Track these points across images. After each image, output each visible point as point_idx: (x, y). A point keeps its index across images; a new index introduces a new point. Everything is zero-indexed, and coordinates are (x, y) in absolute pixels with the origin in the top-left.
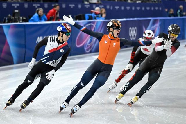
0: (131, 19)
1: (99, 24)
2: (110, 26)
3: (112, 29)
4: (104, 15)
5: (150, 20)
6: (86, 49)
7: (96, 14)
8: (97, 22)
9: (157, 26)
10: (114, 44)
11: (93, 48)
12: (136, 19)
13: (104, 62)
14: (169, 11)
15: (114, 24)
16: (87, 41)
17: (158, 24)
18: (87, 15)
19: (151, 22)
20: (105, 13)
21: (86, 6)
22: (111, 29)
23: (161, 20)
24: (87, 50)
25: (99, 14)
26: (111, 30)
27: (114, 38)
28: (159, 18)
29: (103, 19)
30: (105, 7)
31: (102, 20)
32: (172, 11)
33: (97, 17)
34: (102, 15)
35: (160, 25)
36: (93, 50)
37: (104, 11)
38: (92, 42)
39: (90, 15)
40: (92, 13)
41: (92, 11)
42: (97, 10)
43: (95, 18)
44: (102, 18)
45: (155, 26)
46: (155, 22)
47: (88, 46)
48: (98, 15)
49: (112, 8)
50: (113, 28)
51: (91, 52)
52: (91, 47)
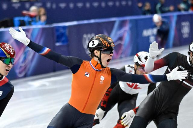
0: (86, 22)
1: (36, 33)
2: (94, 46)
3: (99, 53)
4: (43, 18)
5: (114, 22)
6: (17, 71)
7: (31, 17)
8: (34, 29)
9: (125, 31)
10: (102, 78)
11: (29, 70)
12: (92, 21)
13: (83, 110)
14: (144, 5)
15: (101, 42)
16: (19, 59)
17: (127, 28)
18: (17, 19)
19: (116, 25)
20: (44, 14)
21: (14, 5)
22: (96, 51)
23: (131, 21)
24: (20, 73)
25: (35, 17)
26: (96, 55)
27: (103, 67)
28: (128, 18)
29: (42, 24)
30: (44, 6)
31: (40, 26)
32: (148, 6)
33: (33, 21)
34: (40, 19)
35: (131, 29)
36: (30, 72)
37: (43, 11)
38: (27, 61)
39: (22, 18)
40: (24, 15)
41: (25, 12)
42: (33, 11)
43: (30, 23)
44: (39, 23)
45: (122, 31)
46: (122, 24)
47: (21, 67)
48: (34, 19)
49: (54, 6)
50: (101, 51)
51: (25, 76)
52: (25, 68)
